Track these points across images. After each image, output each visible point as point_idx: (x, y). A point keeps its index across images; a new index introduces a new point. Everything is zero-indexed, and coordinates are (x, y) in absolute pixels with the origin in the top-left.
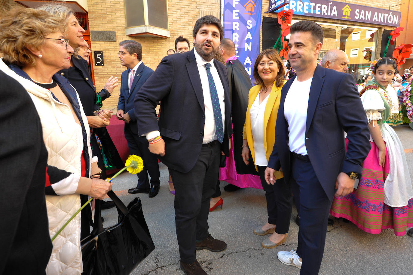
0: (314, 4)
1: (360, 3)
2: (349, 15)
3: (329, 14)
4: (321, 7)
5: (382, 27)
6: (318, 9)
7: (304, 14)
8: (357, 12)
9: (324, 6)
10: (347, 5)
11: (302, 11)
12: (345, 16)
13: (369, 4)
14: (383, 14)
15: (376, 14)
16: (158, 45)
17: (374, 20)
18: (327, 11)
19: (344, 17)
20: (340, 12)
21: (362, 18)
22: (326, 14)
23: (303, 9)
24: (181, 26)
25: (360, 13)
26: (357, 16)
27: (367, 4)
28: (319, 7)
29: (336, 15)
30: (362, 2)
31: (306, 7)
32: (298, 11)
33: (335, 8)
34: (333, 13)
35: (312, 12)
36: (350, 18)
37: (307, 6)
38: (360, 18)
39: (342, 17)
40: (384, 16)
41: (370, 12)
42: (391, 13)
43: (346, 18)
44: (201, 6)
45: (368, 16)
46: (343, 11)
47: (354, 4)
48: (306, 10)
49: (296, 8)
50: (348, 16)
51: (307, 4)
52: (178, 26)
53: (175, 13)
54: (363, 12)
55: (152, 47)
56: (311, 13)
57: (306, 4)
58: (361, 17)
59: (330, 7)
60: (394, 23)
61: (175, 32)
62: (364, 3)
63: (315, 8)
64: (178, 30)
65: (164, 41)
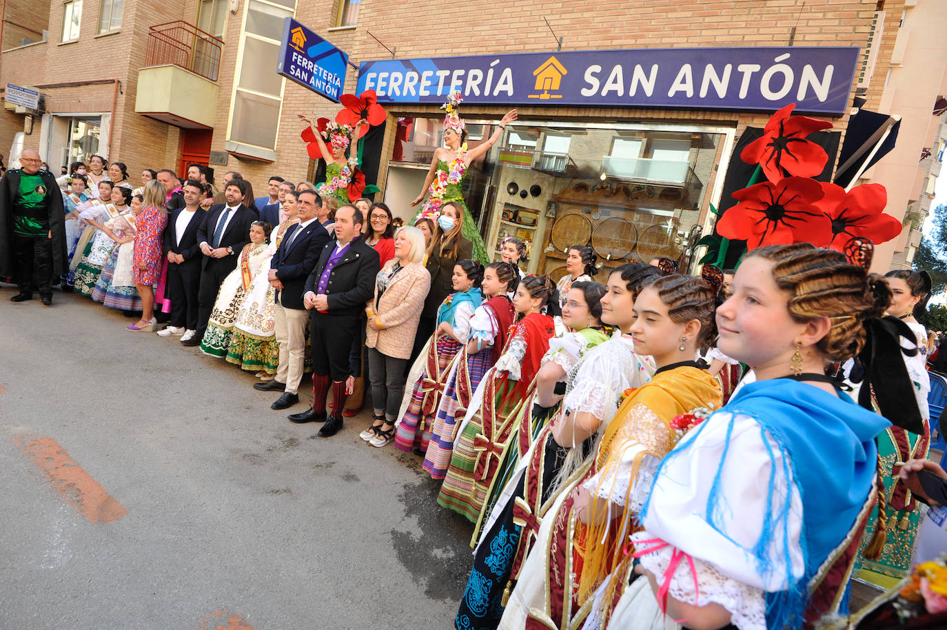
0: (447, 73)
1: (627, 43)
2: (556, 86)
3: (487, 93)
4: (464, 78)
5: (733, 119)
6: (456, 82)
7: (417, 101)
8: (594, 74)
9: (472, 72)
10: (553, 60)
11: (413, 93)
12: (542, 92)
13: (664, 40)
14: (728, 68)
15: (686, 70)
16: (261, 174)
17: (671, 94)
18: (482, 86)
19: (537, 96)
20: (524, 81)
21: (613, 93)
22: (477, 92)
23: (417, 87)
24: (290, 144)
25: (602, 77)
26: (590, 87)
27: (658, 41)
28: (459, 78)
29: (510, 93)
30: (633, 41)
31: (425, 83)
32: (405, 94)
33: (508, 73)
34: (500, 87)
35: (439, 94)
36: (561, 96)
37: (428, 79)
38: (604, 93)
39: (529, 96)
40: (736, 78)
41: (655, 68)
42: (787, 56)
43: (545, 97)
44: (320, 109)
45: (645, 82)
46: (536, 76)
47: (595, 49)
48: (426, 88)
49: (401, 87)
50: (551, 92)
51: (430, 73)
52: (287, 144)
53: (286, 123)
54: (618, 70)
55: (255, 175)
56: (436, 95)
57: (426, 74)
58: (609, 86)
59: (491, 72)
60: (801, 96)
61: (282, 154)
62: (640, 41)
63: (448, 81)
64: (286, 151)
65: (268, 166)
